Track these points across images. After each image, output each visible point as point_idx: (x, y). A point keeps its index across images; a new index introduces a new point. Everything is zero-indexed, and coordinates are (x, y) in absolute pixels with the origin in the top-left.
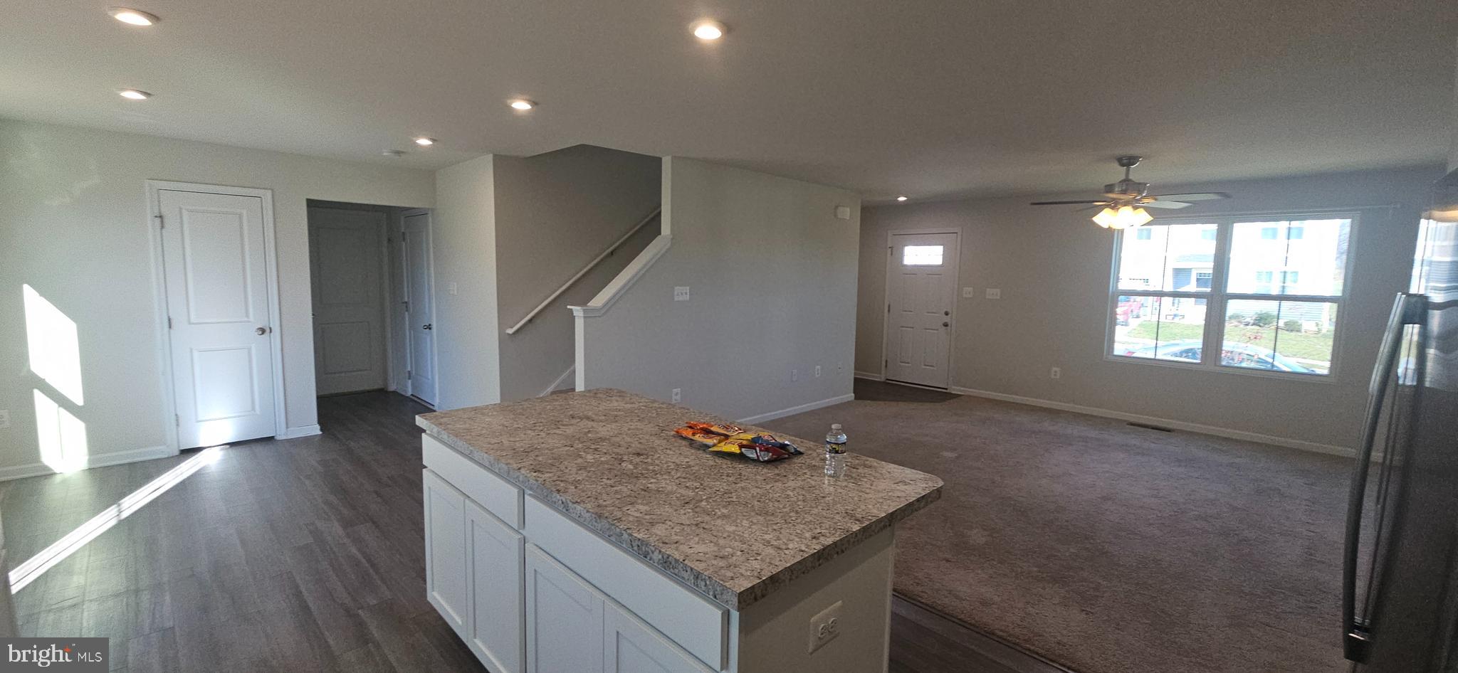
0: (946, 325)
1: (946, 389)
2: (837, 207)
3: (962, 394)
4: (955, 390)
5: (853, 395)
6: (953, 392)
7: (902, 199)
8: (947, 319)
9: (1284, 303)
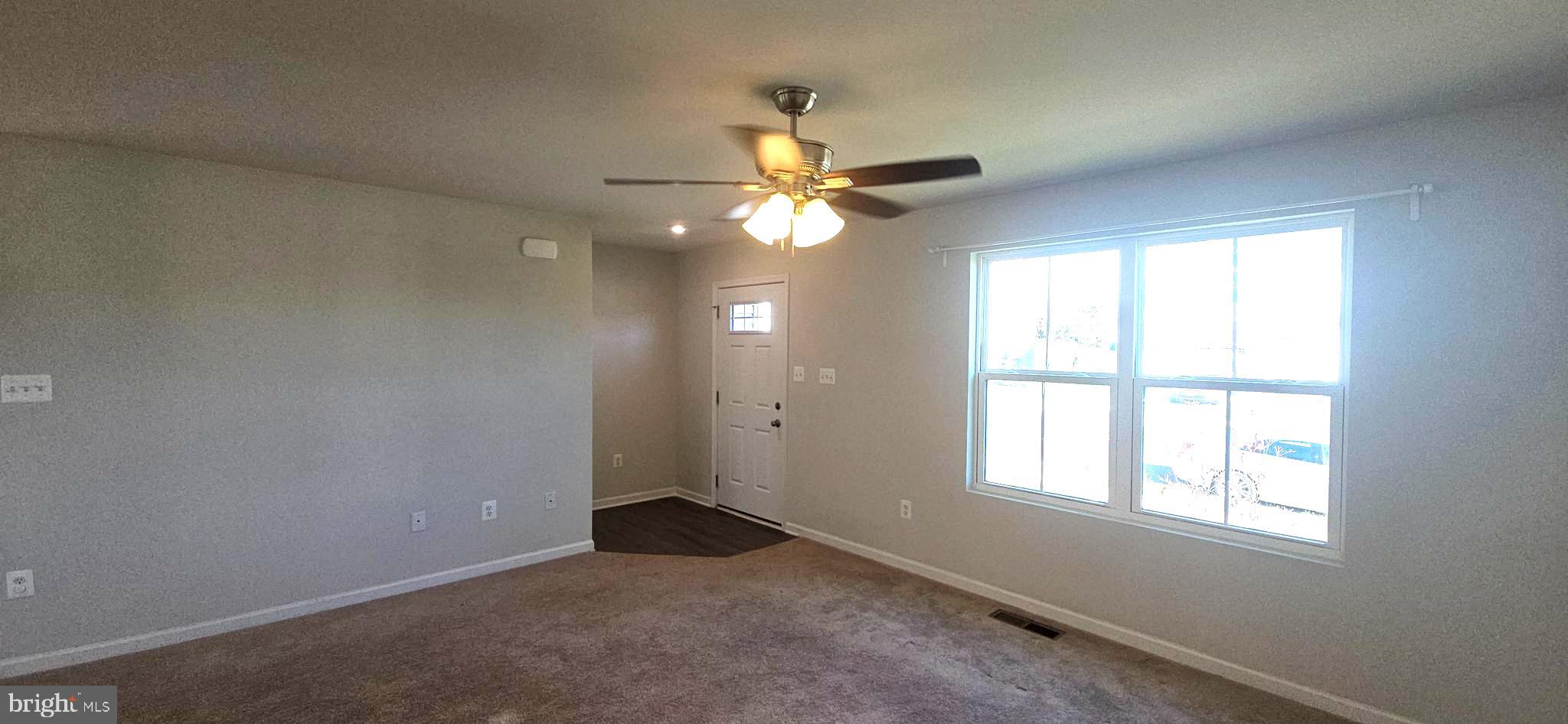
0: (777, 424)
1: (780, 525)
2: (522, 240)
3: (797, 534)
4: (790, 528)
5: (591, 542)
6: (787, 532)
7: (678, 230)
8: (776, 415)
9: (1236, 395)
